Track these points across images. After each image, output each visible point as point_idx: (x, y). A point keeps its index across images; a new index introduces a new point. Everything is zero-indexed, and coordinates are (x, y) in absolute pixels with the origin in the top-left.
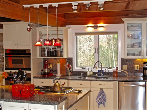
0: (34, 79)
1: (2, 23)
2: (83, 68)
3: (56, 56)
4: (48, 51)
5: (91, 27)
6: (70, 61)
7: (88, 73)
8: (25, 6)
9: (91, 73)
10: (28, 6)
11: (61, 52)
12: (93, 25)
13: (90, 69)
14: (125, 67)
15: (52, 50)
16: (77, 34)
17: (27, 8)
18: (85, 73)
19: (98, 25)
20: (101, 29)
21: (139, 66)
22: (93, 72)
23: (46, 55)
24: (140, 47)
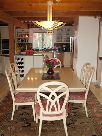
2: (37, 48)
3: (25, 42)
4: (22, 40)
5: (41, 29)
6: (31, 44)
8: (21, 21)
9: (41, 50)
10: (23, 21)
11: (27, 40)
13: (40, 48)
15: (23, 39)
16: (34, 32)
17: (22, 22)
18: (38, 50)
21: (61, 46)
23: (21, 42)
24: (62, 38)
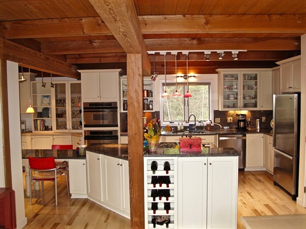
0: (122, 137)
1: (79, 71)
2: (171, 122)
5: (181, 77)
7: (179, 128)
9: (182, 128)
12: (183, 75)
13: (180, 123)
14: (218, 120)
19: (189, 75)
20: (192, 80)
21: (231, 118)
22: (184, 127)
24: (236, 98)
